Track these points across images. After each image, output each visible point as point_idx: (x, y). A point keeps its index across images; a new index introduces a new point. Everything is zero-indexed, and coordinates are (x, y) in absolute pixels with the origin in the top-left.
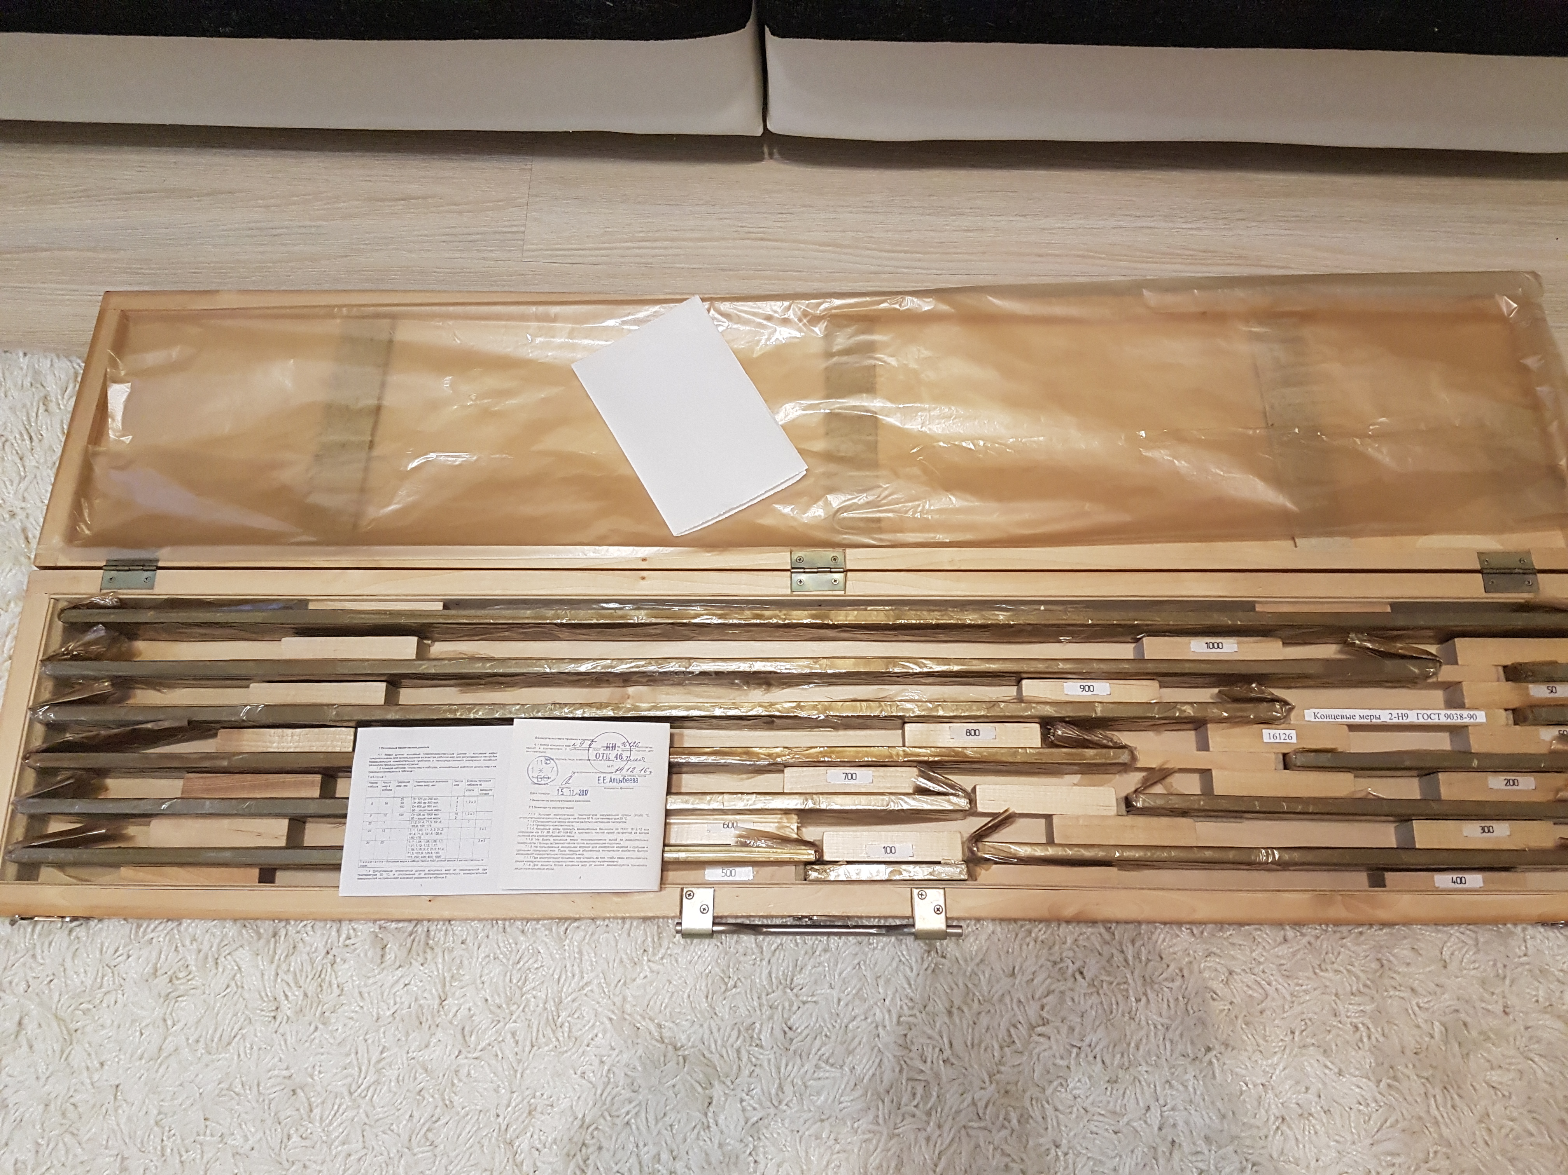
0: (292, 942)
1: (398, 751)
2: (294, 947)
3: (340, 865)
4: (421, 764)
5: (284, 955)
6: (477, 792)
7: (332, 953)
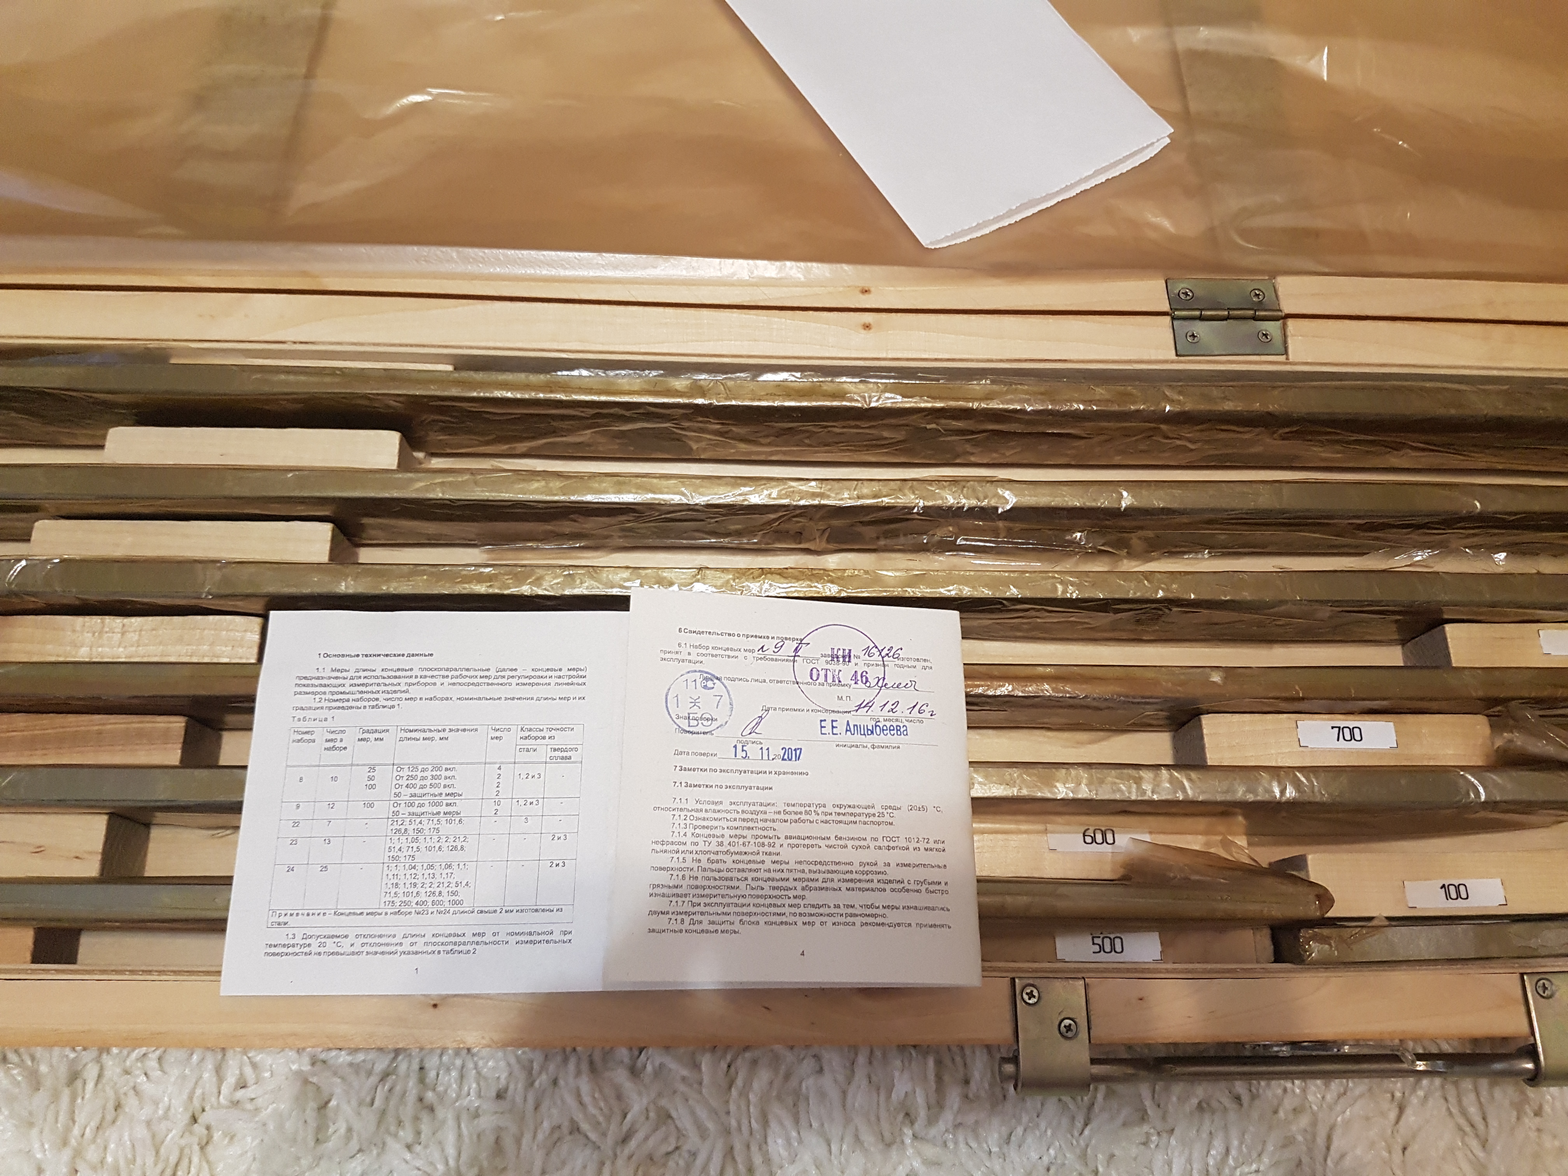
0: (111, 1093)
1: (362, 662)
2: (118, 1107)
3: (225, 921)
4: (414, 691)
5: (93, 1124)
6: (544, 752)
7: (203, 1119)
